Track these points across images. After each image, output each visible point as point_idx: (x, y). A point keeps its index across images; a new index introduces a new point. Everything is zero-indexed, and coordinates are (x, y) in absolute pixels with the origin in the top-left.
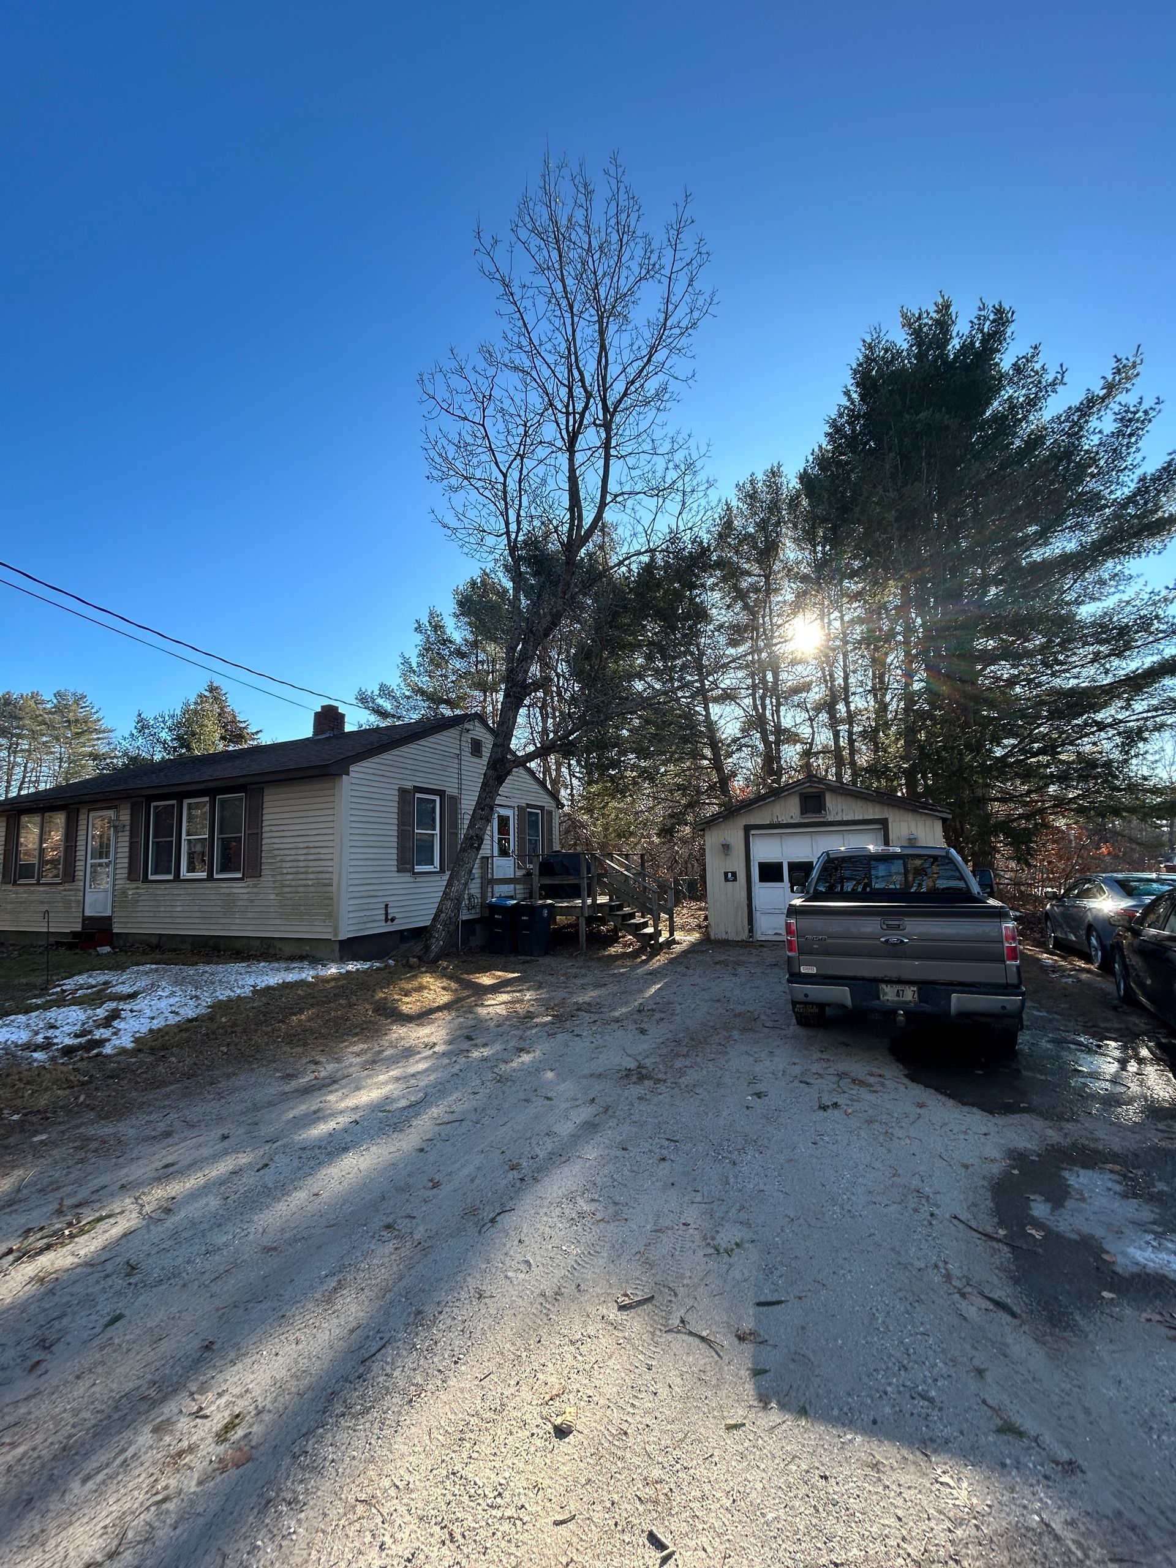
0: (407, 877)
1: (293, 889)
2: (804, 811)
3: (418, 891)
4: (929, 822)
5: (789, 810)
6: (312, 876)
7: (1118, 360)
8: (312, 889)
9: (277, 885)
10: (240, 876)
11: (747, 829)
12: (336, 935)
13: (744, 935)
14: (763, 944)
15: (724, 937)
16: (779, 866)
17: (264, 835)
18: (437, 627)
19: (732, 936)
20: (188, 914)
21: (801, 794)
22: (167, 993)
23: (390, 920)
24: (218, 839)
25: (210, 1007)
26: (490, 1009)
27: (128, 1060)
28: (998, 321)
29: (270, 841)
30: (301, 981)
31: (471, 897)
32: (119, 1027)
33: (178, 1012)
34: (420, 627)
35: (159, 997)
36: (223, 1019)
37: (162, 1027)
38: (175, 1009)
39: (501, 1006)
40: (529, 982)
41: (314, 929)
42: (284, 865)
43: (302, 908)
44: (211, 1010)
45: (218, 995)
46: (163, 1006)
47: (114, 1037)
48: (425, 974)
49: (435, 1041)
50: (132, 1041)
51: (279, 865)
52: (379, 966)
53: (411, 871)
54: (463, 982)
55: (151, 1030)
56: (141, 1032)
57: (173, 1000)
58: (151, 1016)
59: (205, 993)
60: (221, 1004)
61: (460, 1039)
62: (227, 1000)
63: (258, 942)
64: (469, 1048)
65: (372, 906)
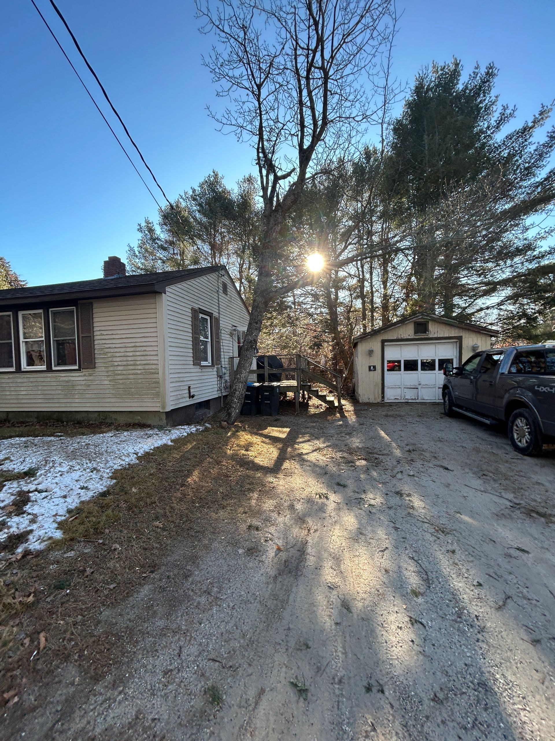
0: (197, 369)
1: (125, 377)
2: (416, 332)
3: (203, 377)
4: (484, 338)
5: (408, 331)
6: (139, 367)
7: (543, 107)
8: (141, 376)
9: (110, 373)
10: (76, 368)
11: (383, 342)
12: (164, 407)
13: (379, 400)
14: (391, 404)
15: (367, 401)
16: (399, 362)
17: (96, 338)
18: (151, 230)
19: (372, 401)
20: (32, 397)
21: (414, 323)
22: (65, 468)
23: (191, 397)
24: (54, 341)
25: (112, 478)
26: (313, 457)
27: (65, 556)
28: (490, 74)
29: (101, 342)
30: (165, 445)
31: (226, 381)
32: (34, 512)
33: (87, 487)
34: (141, 228)
35: (60, 473)
36: (134, 490)
37: (78, 505)
38: (82, 484)
39: (315, 454)
40: (304, 434)
41: (145, 404)
42: (115, 359)
43: (133, 390)
44: (115, 481)
45: (112, 465)
46: (68, 482)
47: (34, 527)
48: (241, 433)
49: (320, 491)
50: (57, 528)
51: (110, 359)
52: (201, 428)
53: (199, 364)
54: (266, 436)
55: (69, 511)
56: (60, 516)
57: (76, 475)
58: (62, 494)
59: (100, 464)
60: (118, 475)
61: (335, 487)
62: (121, 469)
63: (96, 415)
64: (357, 496)
65: (182, 388)
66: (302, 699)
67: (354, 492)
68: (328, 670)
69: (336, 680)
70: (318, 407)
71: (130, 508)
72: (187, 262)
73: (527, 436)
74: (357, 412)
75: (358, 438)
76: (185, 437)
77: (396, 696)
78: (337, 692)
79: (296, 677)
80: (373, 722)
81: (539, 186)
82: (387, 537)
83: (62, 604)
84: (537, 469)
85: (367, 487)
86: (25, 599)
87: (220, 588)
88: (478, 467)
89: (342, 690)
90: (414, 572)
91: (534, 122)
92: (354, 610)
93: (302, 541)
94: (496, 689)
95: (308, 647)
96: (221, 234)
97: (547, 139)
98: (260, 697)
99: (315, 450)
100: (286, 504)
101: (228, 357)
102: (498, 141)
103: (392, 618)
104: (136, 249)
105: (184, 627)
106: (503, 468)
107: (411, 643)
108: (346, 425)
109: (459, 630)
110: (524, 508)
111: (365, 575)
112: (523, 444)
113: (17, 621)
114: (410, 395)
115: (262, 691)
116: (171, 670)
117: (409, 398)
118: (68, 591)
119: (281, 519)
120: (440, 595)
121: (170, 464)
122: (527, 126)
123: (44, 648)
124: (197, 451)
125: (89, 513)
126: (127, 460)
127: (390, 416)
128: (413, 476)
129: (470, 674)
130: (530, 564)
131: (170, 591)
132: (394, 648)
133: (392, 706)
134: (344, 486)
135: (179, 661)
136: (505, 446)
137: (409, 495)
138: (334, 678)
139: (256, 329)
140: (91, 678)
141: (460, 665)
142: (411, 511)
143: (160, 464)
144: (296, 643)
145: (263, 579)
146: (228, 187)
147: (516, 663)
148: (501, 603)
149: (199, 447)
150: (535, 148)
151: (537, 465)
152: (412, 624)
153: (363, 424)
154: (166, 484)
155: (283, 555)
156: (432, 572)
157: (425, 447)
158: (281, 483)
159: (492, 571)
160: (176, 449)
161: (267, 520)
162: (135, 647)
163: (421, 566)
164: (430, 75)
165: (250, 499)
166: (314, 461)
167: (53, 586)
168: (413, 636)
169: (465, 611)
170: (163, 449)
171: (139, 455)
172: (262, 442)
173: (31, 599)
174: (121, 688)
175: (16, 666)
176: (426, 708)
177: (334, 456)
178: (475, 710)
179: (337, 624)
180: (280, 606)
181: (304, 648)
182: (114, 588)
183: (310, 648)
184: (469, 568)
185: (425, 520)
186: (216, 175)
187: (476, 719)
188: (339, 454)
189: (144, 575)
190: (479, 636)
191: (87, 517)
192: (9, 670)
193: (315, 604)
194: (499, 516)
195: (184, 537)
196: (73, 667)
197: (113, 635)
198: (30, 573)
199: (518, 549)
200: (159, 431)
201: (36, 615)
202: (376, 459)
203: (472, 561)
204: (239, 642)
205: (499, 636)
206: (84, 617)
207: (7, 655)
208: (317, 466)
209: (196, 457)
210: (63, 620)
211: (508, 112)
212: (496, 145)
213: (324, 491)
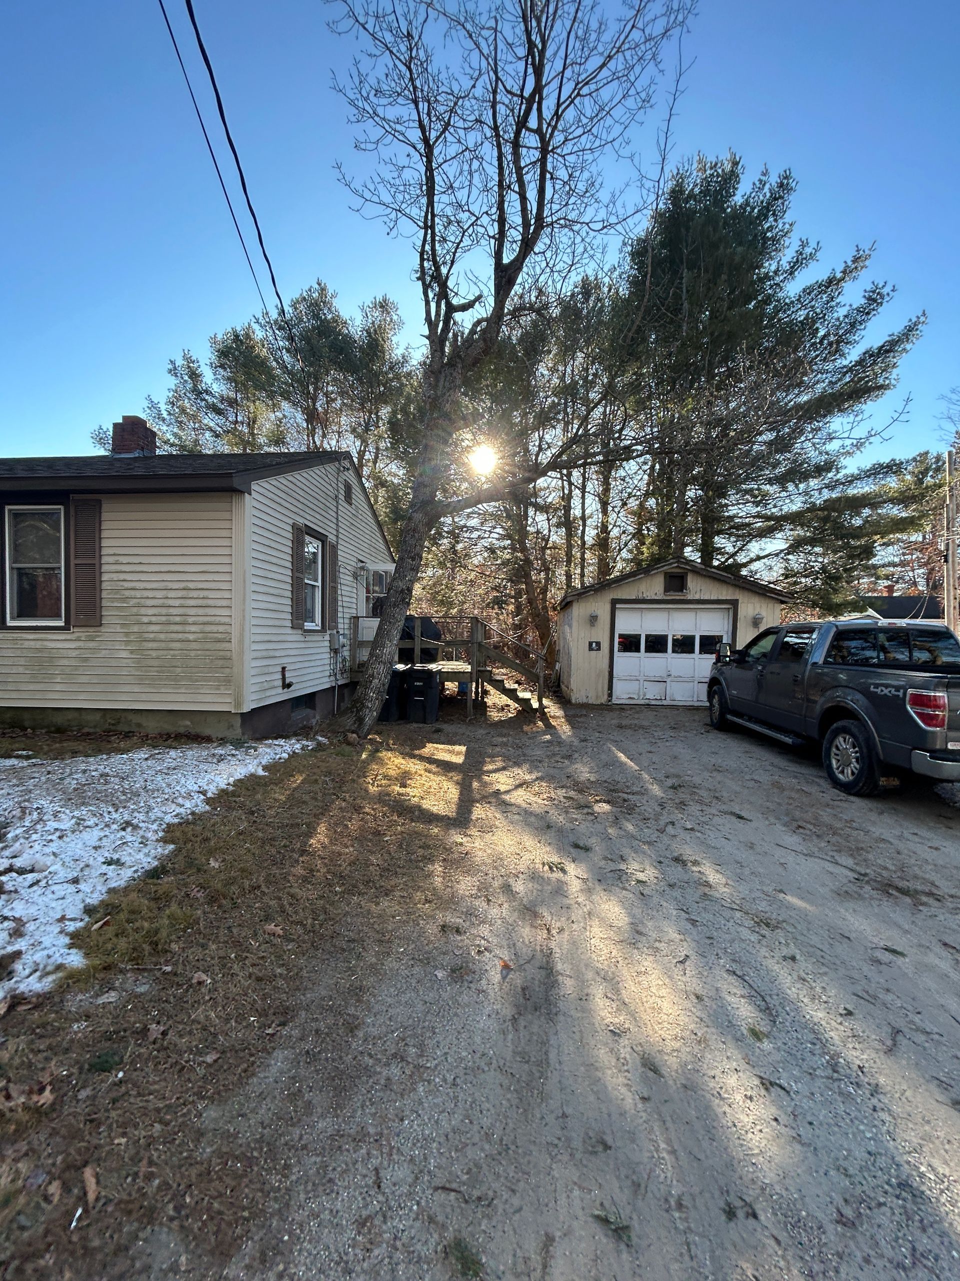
1: (163, 645)
2: (667, 590)
3: (310, 651)
4: (771, 605)
5: (654, 587)
6: (193, 628)
7: (858, 251)
8: (194, 646)
9: (132, 638)
10: (61, 623)
11: (614, 602)
12: (238, 704)
13: (604, 699)
14: (622, 708)
15: (585, 701)
16: (638, 637)
17: (105, 568)
19: (592, 701)
21: (666, 574)
22: (66, 824)
23: (287, 686)
24: (12, 569)
25: (165, 841)
26: (520, 797)
27: (100, 1001)
28: (784, 186)
29: (115, 576)
30: (253, 777)
31: (344, 660)
32: (17, 916)
33: (118, 860)
34: (175, 369)
35: (58, 834)
36: (213, 863)
37: (105, 896)
38: (107, 854)
39: (521, 792)
40: (492, 756)
41: (200, 698)
42: (143, 611)
43: (179, 670)
44: (171, 847)
45: (160, 815)
46: (79, 852)
47: (21, 944)
48: (384, 754)
49: (548, 858)
50: (71, 946)
51: (135, 610)
52: (311, 745)
53: (301, 627)
54: (430, 760)
55: (89, 910)
56: (71, 920)
57: (92, 836)
58: (70, 877)
59: (136, 814)
60: (178, 834)
61: (572, 850)
62: (180, 824)
63: (98, 716)
64: (612, 866)
65: (271, 669)
66: (623, 1246)
67: (606, 858)
68: (652, 1187)
69: (673, 1202)
70: (503, 709)
71: (212, 900)
72: (262, 440)
73: (855, 765)
74: (570, 719)
75: (585, 764)
76: (286, 760)
77: (779, 1222)
78: (681, 1226)
79: (602, 1204)
80: (757, 1274)
81: (847, 372)
82: (682, 937)
83: (114, 1101)
84: (873, 816)
85: (626, 851)
86: (35, 1098)
87: (421, 1046)
88: (787, 815)
89: (686, 1220)
90: (742, 996)
91: (844, 272)
92: (664, 1071)
93: (542, 951)
94: (928, 1192)
95: (607, 1147)
96: (326, 395)
97: (863, 301)
98: (547, 1252)
99: (520, 786)
100: (496, 884)
101: (348, 616)
102: (791, 294)
103: (732, 1081)
104: (163, 407)
105: (372, 1130)
106: (826, 816)
107: (774, 1123)
108: (557, 741)
109: (841, 1094)
110: (875, 881)
111: (666, 1006)
112: (846, 776)
113: (23, 1146)
114: (652, 693)
115: (550, 1240)
116: (369, 1218)
117: (652, 697)
118: (121, 1075)
119: (494, 912)
120: (795, 1034)
121: (272, 812)
122: (834, 277)
123: (97, 1199)
124: (316, 788)
125: (132, 912)
126: (188, 804)
127: (626, 727)
128: (692, 829)
129: (881, 1169)
130: (911, 975)
131: (327, 1059)
132: (750, 1135)
133: (778, 1242)
134: (587, 849)
135: (381, 1198)
136: (817, 780)
137: (696, 863)
138: (666, 1200)
139: (412, 569)
140: (212, 1252)
141: (860, 1154)
142: (707, 890)
143: (253, 813)
144: (584, 1142)
145: (492, 1024)
146: (345, 314)
147: (943, 1144)
148: (889, 1043)
149: (316, 781)
150: (845, 313)
151: (871, 810)
152: (767, 1089)
153: (585, 740)
154: (273, 851)
155: (517, 978)
156: (770, 995)
157: (697, 780)
158: (477, 844)
159: (859, 988)
160: (276, 784)
161: (470, 913)
162: (286, 1177)
163: (750, 986)
164: (695, 173)
165: (430, 875)
166: (524, 805)
167: (86, 1066)
168: (774, 1111)
169: (841, 1060)
170: (249, 784)
171: (209, 795)
172: (426, 770)
173: (47, 1096)
174: (281, 1267)
175: (42, 1246)
176: (832, 1238)
177: (553, 795)
178: (907, 1232)
179: (644, 1099)
180: (537, 1075)
181: (600, 1148)
182: (215, 1061)
183: (610, 1148)
184: (823, 985)
185: (735, 907)
186: (323, 289)
187: (914, 1249)
188: (561, 793)
189: (270, 1031)
190: (874, 1101)
191: (128, 921)
192: (27, 1258)
193: (597, 1064)
194: (843, 895)
195: (330, 953)
196: (168, 1234)
197: (237, 1158)
198: (32, 1042)
199: (887, 949)
200: (236, 749)
201: (63, 1131)
202: (625, 800)
203: (826, 974)
204: (482, 1150)
205: (903, 1099)
206: (167, 1124)
207: (15, 1226)
208: (531, 814)
209: (316, 799)
210: (124, 1135)
211: (808, 250)
212: (787, 301)
213: (555, 859)
